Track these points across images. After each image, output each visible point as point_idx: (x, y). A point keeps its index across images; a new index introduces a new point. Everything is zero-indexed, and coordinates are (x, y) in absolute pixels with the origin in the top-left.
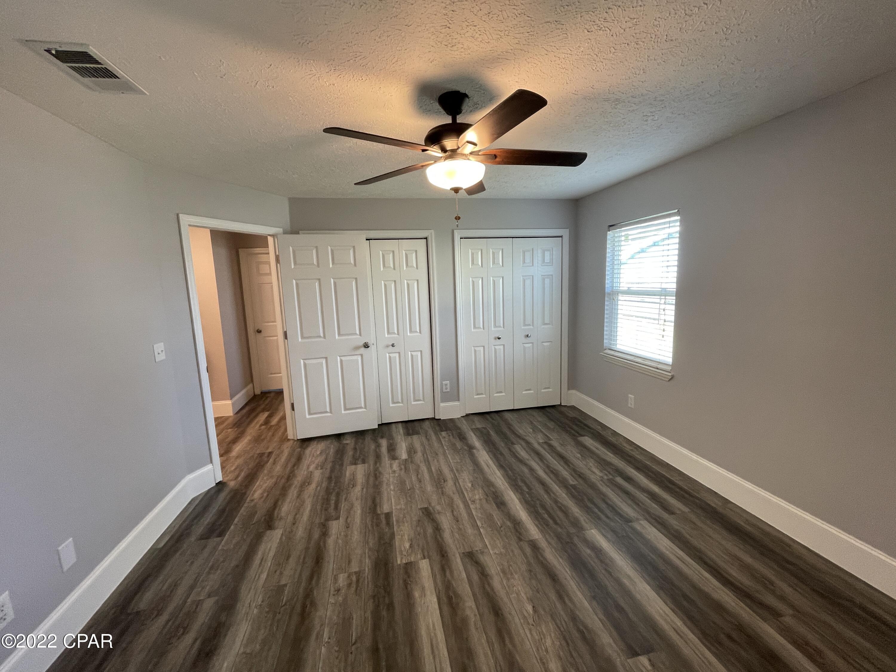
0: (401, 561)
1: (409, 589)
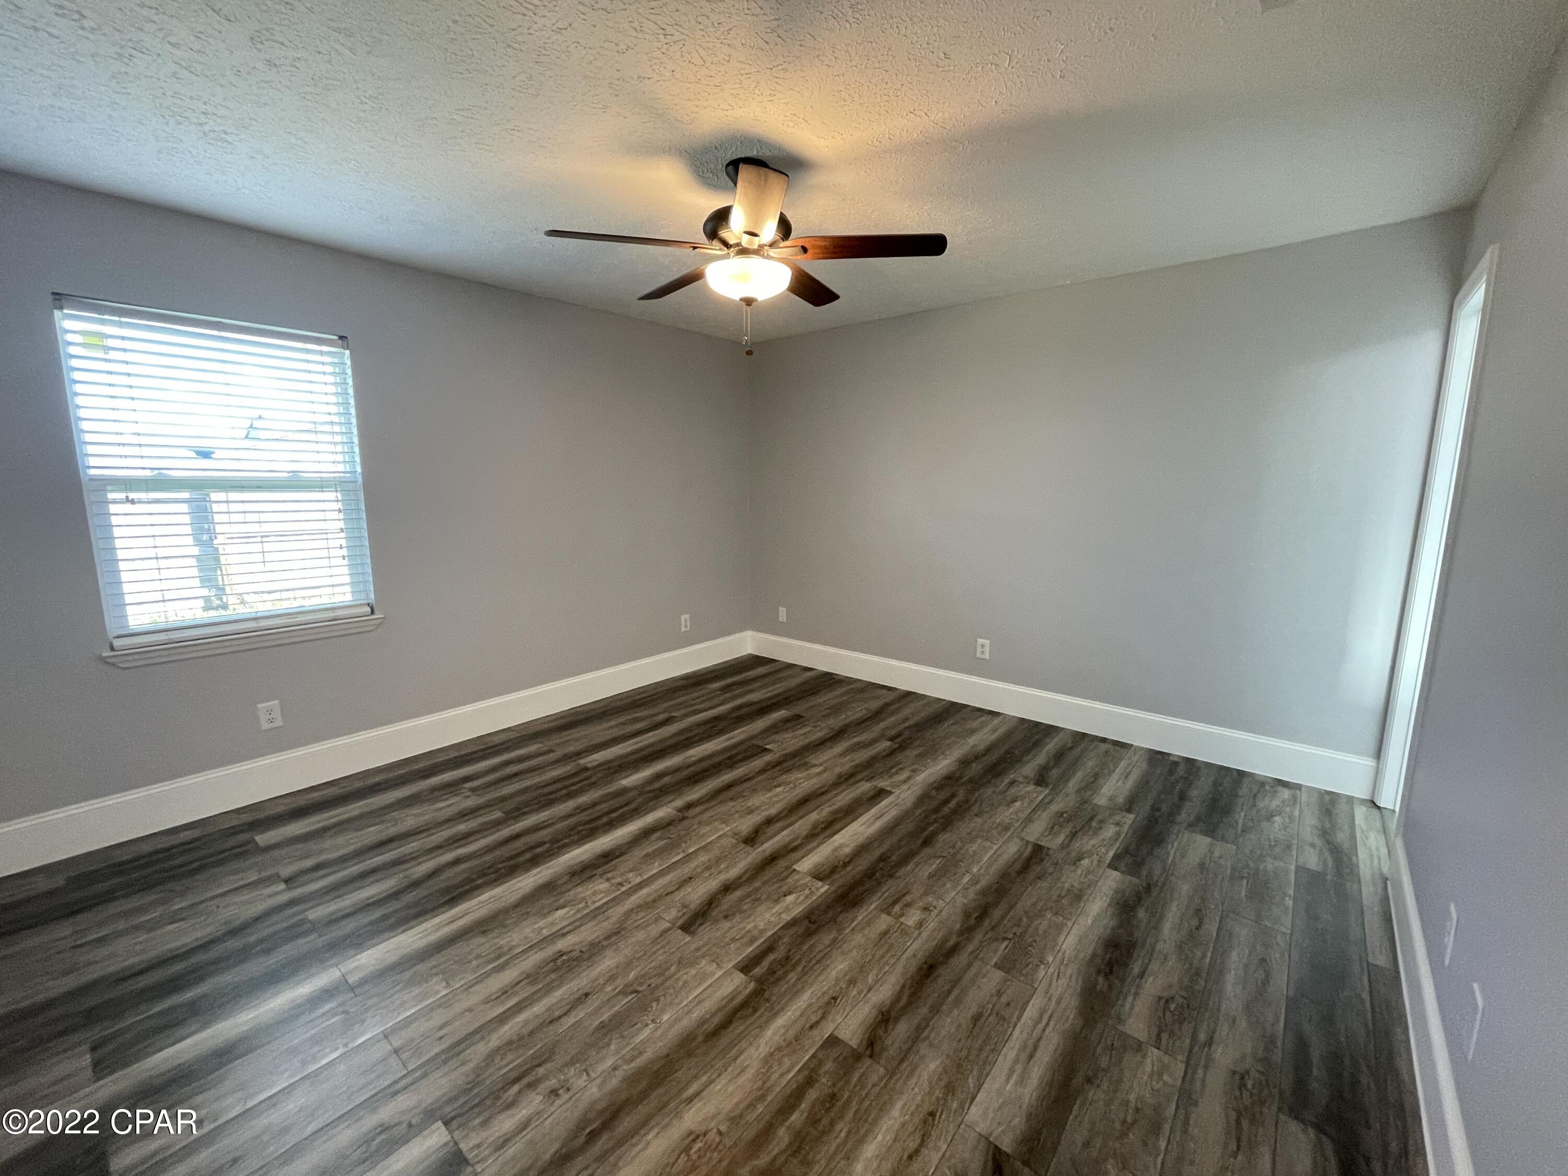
0: (822, 887)
1: (849, 858)
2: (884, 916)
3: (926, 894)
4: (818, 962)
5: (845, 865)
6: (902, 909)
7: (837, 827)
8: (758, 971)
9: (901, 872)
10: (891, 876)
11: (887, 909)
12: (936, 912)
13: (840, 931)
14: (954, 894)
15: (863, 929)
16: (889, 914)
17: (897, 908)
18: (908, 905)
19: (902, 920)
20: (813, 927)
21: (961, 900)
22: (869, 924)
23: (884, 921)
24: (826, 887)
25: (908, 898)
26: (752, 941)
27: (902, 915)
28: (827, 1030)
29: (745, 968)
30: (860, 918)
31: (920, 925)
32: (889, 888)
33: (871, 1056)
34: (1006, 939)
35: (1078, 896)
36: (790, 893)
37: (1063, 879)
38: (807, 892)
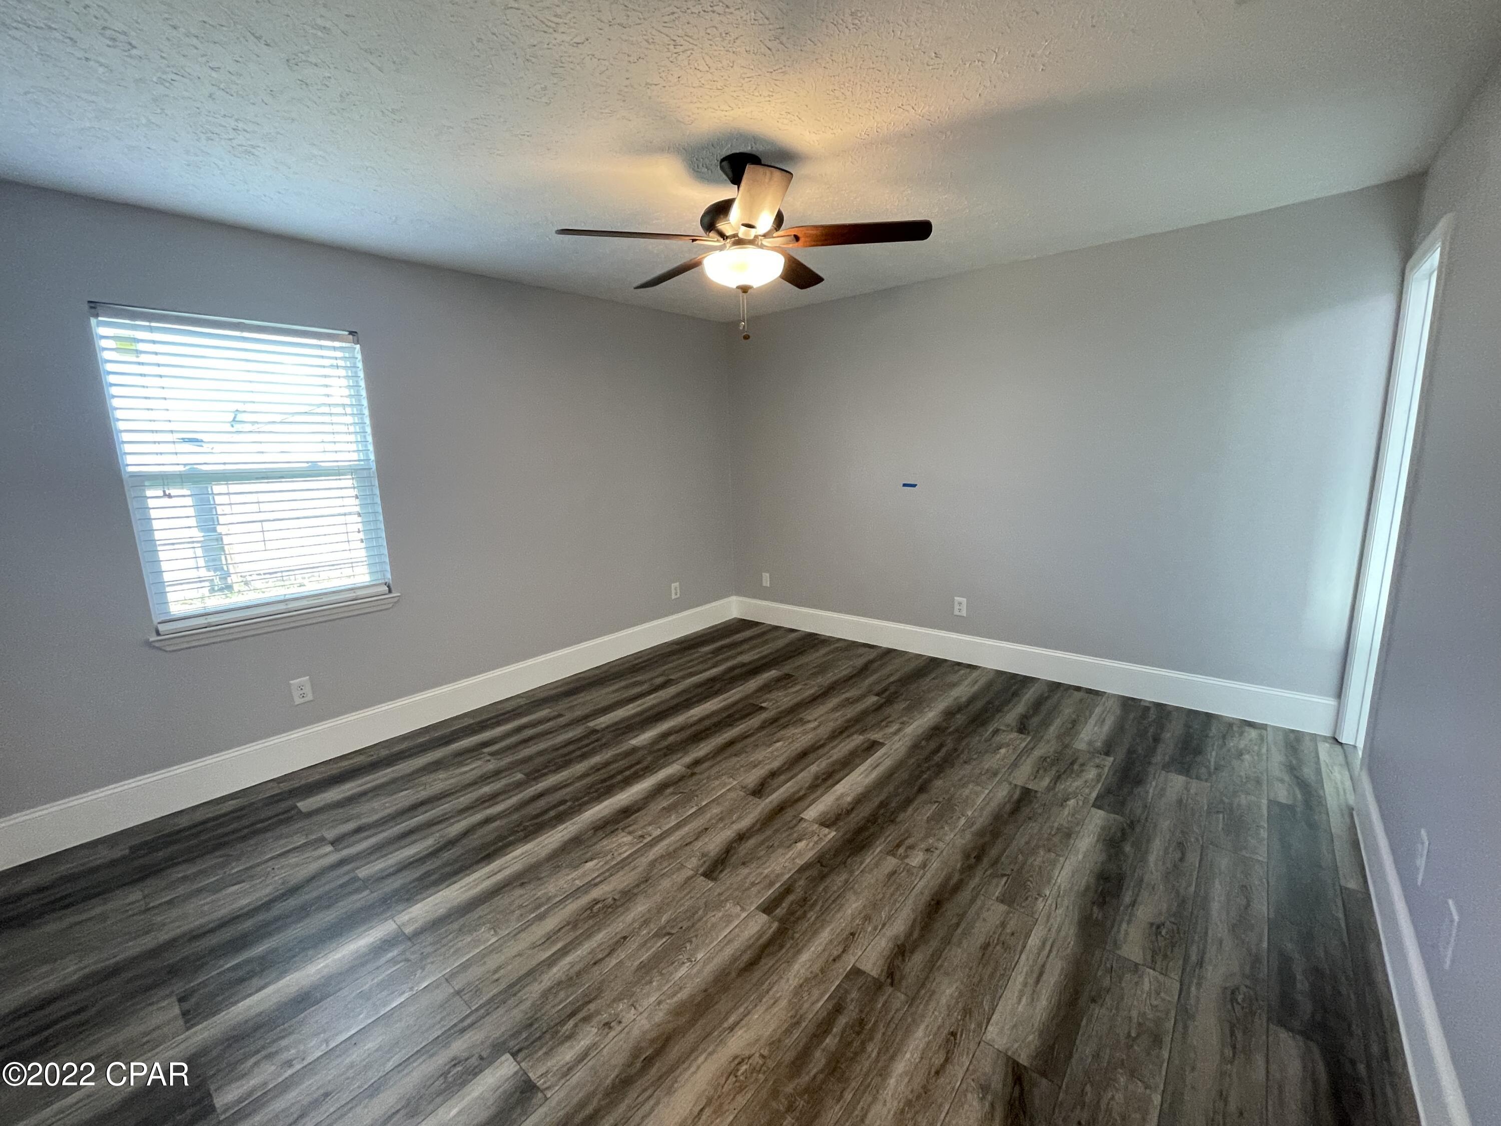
0: (829, 833)
1: (851, 806)
2: (889, 858)
3: (926, 837)
4: (834, 901)
5: (849, 812)
6: (906, 851)
7: (837, 777)
8: (780, 912)
9: (902, 816)
10: (893, 821)
11: (892, 853)
12: (938, 852)
13: (852, 872)
14: (952, 836)
15: (872, 870)
16: (894, 855)
17: (901, 850)
18: (911, 847)
19: (906, 861)
20: (826, 870)
21: (960, 842)
22: (877, 865)
23: (891, 863)
24: (833, 833)
25: (910, 841)
26: (771, 884)
27: (907, 857)
28: (849, 961)
29: (768, 908)
30: (868, 861)
31: (924, 865)
32: (892, 834)
33: (892, 984)
34: (1003, 875)
35: (1068, 834)
36: (800, 840)
37: (1052, 819)
38: (815, 838)
